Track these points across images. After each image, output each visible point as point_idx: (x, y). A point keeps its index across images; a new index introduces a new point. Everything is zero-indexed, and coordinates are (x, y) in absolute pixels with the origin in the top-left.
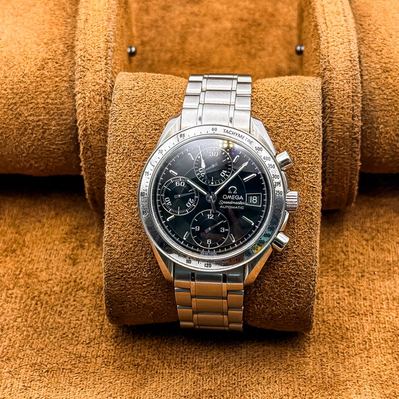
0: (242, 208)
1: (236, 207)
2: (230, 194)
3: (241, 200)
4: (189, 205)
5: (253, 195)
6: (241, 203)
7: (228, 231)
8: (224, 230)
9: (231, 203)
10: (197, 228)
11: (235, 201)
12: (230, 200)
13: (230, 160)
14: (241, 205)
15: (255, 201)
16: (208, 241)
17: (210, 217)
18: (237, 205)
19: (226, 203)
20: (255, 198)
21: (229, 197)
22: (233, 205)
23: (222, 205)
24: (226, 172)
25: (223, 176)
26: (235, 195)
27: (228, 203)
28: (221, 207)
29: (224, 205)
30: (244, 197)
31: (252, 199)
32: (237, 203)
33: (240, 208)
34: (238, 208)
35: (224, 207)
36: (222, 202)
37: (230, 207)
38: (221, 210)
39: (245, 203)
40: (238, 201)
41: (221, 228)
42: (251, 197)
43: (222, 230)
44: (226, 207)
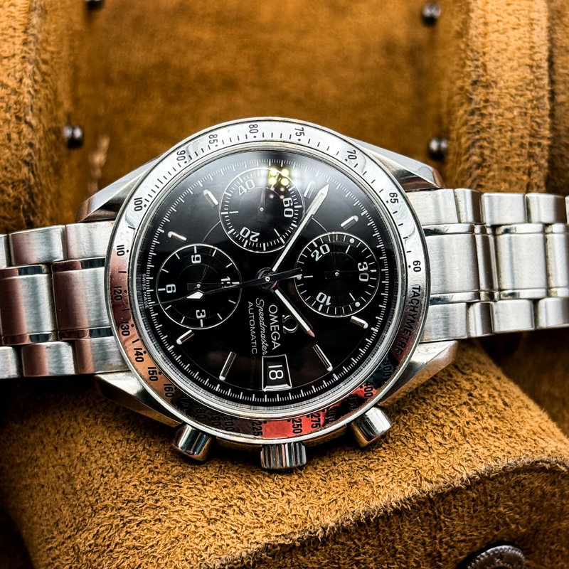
0: (254, 348)
1: (254, 337)
2: (280, 319)
3: (272, 345)
4: (244, 234)
5: (284, 369)
6: (264, 345)
7: (199, 326)
8: (201, 316)
9: (262, 324)
10: (198, 259)
11: (268, 332)
12: (267, 320)
13: (355, 308)
14: (259, 345)
15: (273, 375)
16: (172, 286)
17: (225, 283)
18: (259, 339)
19: (261, 313)
20: (279, 374)
21: (274, 319)
22: (258, 329)
23: (254, 306)
24: (328, 303)
25: (318, 299)
26: (281, 331)
27: (261, 318)
28: (251, 304)
29: (256, 311)
30: (279, 351)
31: (276, 369)
32: (263, 337)
33: (254, 345)
34: (254, 341)
35: (251, 311)
36: (261, 305)
37: (252, 323)
38: (243, 306)
39: (265, 355)
40: (269, 340)
41: (203, 311)
42: (281, 366)
43: (201, 312)
44: (252, 315)
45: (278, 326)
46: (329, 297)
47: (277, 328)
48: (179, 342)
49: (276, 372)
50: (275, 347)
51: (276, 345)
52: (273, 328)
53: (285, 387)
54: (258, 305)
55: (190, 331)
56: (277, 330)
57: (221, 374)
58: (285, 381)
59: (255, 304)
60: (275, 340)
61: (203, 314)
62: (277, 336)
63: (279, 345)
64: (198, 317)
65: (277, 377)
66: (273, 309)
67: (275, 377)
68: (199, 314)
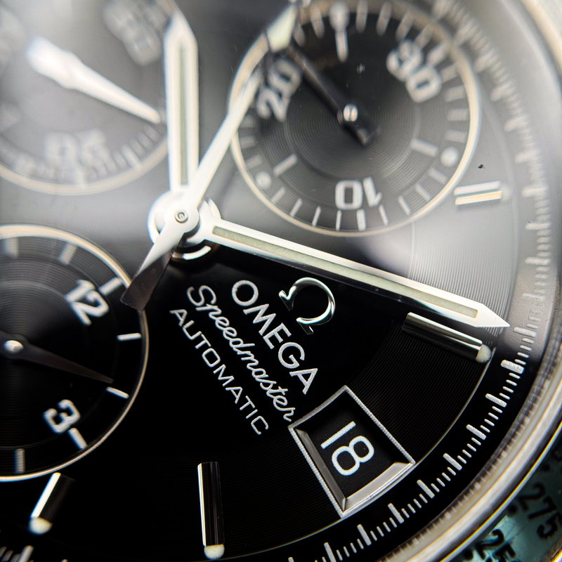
0: (256, 420)
1: (236, 392)
2: (276, 306)
3: (295, 385)
5: (365, 427)
6: (277, 396)
7: (75, 450)
8: (68, 420)
9: (238, 345)
11: (267, 358)
12: (247, 328)
13: (449, 169)
14: (264, 404)
15: (346, 460)
17: (84, 300)
18: (253, 389)
20: (361, 449)
21: (263, 316)
22: (235, 365)
23: (192, 314)
24: (373, 199)
25: (340, 204)
26: (299, 333)
27: (228, 332)
28: (181, 314)
29: (203, 322)
30: (322, 388)
31: (344, 441)
32: (261, 376)
33: (249, 409)
34: (243, 401)
35: (192, 330)
36: (208, 300)
37: (211, 357)
38: (164, 329)
39: (294, 418)
40: (280, 375)
41: (65, 403)
42: (352, 425)
43: (60, 410)
44: (199, 339)
45: (282, 326)
46: (369, 184)
47: (282, 333)
48: (39, 525)
49: (350, 449)
50: (307, 384)
51: (306, 376)
52: (273, 339)
53: (396, 473)
54: (200, 306)
55: (55, 478)
56: (286, 339)
57: (204, 543)
58: (387, 456)
59: (190, 308)
60: (296, 364)
61: (69, 412)
62: (297, 355)
63: (314, 371)
64: (59, 428)
65: (358, 460)
66: (245, 293)
67: (353, 463)
68: (58, 420)
